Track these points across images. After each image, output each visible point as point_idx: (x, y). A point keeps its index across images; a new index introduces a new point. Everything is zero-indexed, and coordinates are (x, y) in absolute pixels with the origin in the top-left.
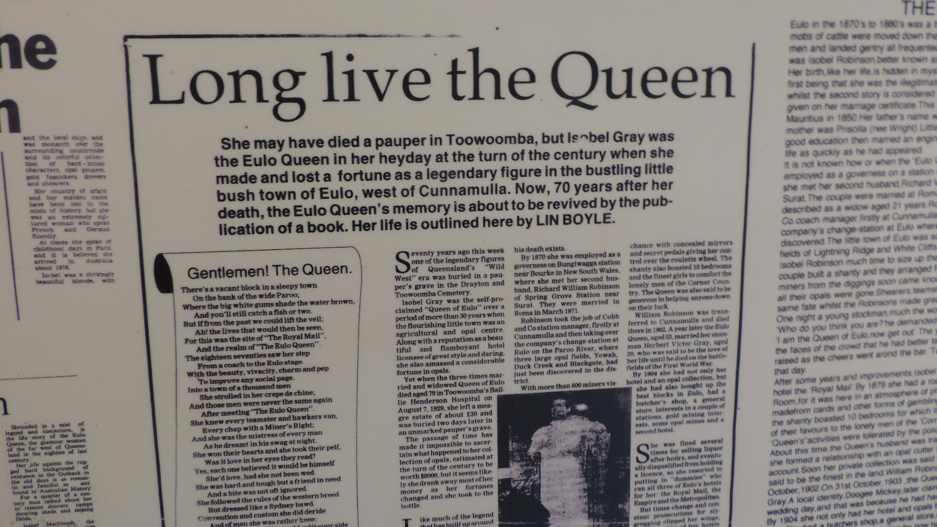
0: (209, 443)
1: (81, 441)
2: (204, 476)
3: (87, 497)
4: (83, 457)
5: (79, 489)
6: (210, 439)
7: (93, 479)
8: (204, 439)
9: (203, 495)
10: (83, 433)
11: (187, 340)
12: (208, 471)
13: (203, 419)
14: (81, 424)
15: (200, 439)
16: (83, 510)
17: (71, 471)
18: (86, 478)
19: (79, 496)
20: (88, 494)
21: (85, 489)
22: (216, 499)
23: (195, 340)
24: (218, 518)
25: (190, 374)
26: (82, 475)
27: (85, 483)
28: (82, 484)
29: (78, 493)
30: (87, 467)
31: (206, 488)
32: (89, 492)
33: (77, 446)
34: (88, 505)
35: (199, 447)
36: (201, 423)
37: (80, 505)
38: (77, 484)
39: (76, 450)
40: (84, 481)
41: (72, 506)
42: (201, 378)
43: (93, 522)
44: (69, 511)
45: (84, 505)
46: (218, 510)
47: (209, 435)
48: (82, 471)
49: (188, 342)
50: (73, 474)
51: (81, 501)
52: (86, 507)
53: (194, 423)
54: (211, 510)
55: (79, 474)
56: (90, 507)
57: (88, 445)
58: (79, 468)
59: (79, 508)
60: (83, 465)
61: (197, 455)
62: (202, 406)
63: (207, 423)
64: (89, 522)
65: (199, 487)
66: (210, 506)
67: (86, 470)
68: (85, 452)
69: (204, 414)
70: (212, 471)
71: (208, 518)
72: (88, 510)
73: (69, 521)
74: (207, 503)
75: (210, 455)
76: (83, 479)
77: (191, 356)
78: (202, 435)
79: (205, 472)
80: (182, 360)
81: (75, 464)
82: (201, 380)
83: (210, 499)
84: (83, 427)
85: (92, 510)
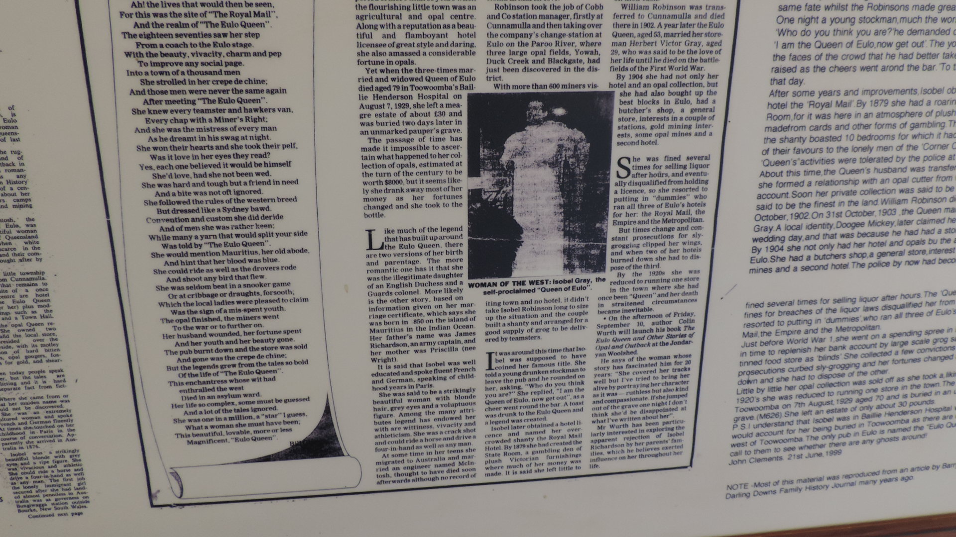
0: (154, 135)
1: (13, 128)
2: (150, 172)
3: (24, 191)
4: (16, 146)
5: (15, 183)
6: (154, 131)
7: (30, 171)
8: (148, 130)
9: (150, 194)
10: (14, 118)
11: (122, 14)
12: (154, 167)
13: (145, 107)
14: (11, 108)
15: (143, 131)
16: (21, 206)
17: (5, 162)
18: (22, 170)
19: (15, 190)
20: (25, 188)
21: (22, 182)
22: (164, 199)
23: (131, 14)
24: (167, 220)
25: (128, 54)
26: (17, 167)
27: (22, 176)
28: (18, 177)
29: (15, 186)
30: (21, 158)
31: (153, 186)
32: (27, 186)
33: (9, 134)
34: (26, 200)
35: (143, 139)
36: (144, 112)
37: (18, 201)
38: (13, 176)
39: (8, 138)
40: (19, 174)
41: (9, 201)
42: (140, 59)
43: (33, 220)
44: (6, 207)
45: (22, 200)
46: (167, 212)
47: (153, 126)
48: (16, 162)
49: (124, 16)
50: (8, 165)
51: (19, 197)
52: (24, 203)
53: (136, 112)
54: (159, 211)
55: (13, 165)
56: (29, 203)
57: (22, 132)
58: (13, 158)
59: (16, 203)
60: (17, 156)
61: (140, 148)
62: (142, 93)
63: (150, 112)
64: (28, 219)
65: (146, 185)
66: (159, 207)
67: (22, 161)
68: (18, 140)
69: (146, 101)
70: (158, 167)
71: (158, 220)
72: (27, 206)
73: (7, 218)
74: (155, 203)
75: (155, 149)
76: (19, 171)
77: (128, 33)
78: (145, 126)
79: (151, 168)
80: (118, 37)
81: (9, 154)
82: (140, 62)
83: (157, 199)
84: (14, 112)
85: (31, 207)
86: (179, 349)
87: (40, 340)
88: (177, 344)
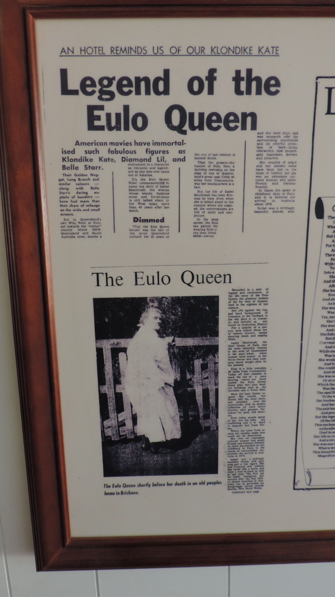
0: (331, 302)
1: (266, 298)
2: (326, 319)
3: (265, 329)
4: (266, 307)
5: (262, 324)
6: (331, 300)
7: (269, 319)
8: (329, 299)
9: (324, 330)
10: (267, 294)
11: (327, 245)
12: (328, 317)
13: (329, 289)
14: (267, 289)
15: (327, 300)
16: (262, 336)
17: (259, 315)
18: (266, 319)
19: (261, 328)
20: (266, 327)
21: (265, 324)
22: (330, 332)
23: (331, 245)
24: (330, 343)
25: (326, 264)
26: (264, 317)
27: (265, 321)
28: (263, 322)
29: (261, 326)
30: (267, 313)
31: (326, 326)
32: (266, 326)
33: (263, 301)
34: (265, 333)
35: (326, 304)
36: (328, 291)
37: (261, 333)
38: (261, 322)
39: (262, 303)
40: (264, 320)
41: (257, 333)
42: (331, 266)
43: (266, 342)
44: (255, 336)
45: (263, 333)
46: (330, 339)
47: (331, 297)
48: (264, 314)
49: (328, 246)
51: (262, 331)
52: (264, 334)
53: (325, 291)
54: (327, 338)
55: (262, 316)
56: (266, 334)
57: (270, 301)
58: (263, 313)
59: (260, 334)
60: (265, 312)
61: (324, 308)
62: (329, 282)
63: (331, 291)
64: (264, 342)
65: (323, 326)
66: (327, 336)
67: (266, 314)
68: (267, 304)
69: (330, 286)
70: (330, 317)
71: (325, 343)
72: (264, 336)
73: (254, 341)
74: (325, 335)
75: (330, 308)
76: (264, 319)
77: (328, 254)
78: (328, 297)
79: (327, 317)
80: (323, 255)
81: (261, 311)
83: (327, 333)
84: (268, 291)
85: (266, 336)
86: (323, 407)
87: (257, 402)
88: (323, 405)
